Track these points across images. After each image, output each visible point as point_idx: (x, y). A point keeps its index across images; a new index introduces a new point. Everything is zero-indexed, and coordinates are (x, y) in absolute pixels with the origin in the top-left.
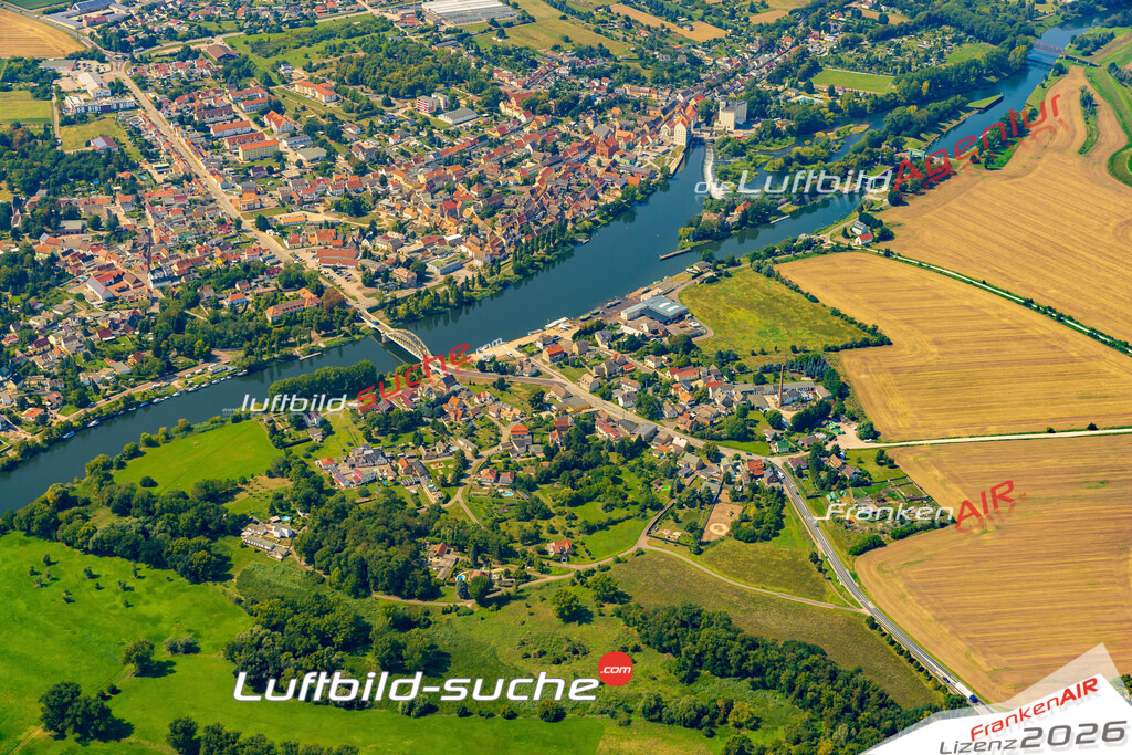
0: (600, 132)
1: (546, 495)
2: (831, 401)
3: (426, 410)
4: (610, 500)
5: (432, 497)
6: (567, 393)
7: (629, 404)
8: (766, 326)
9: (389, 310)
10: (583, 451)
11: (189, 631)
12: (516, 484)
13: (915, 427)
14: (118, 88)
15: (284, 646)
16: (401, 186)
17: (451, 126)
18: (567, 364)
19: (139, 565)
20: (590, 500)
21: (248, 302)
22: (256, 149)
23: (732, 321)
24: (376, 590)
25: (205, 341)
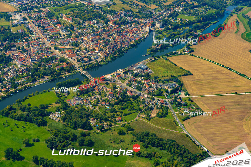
0: (130, 28)
1: (116, 108)
2: (179, 87)
3: (90, 89)
4: (130, 109)
5: (91, 108)
6: (121, 85)
7: (135, 88)
8: (165, 71)
9: (83, 67)
10: (125, 98)
11: (37, 137)
12: (110, 105)
13: (197, 93)
14: (24, 19)
15: (58, 140)
16: (86, 40)
17: (97, 27)
18: (122, 79)
19: (27, 123)
20: (126, 108)
21: (52, 65)
22: (55, 32)
23: (158, 70)
24: (79, 128)
25: (42, 74)
